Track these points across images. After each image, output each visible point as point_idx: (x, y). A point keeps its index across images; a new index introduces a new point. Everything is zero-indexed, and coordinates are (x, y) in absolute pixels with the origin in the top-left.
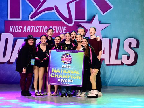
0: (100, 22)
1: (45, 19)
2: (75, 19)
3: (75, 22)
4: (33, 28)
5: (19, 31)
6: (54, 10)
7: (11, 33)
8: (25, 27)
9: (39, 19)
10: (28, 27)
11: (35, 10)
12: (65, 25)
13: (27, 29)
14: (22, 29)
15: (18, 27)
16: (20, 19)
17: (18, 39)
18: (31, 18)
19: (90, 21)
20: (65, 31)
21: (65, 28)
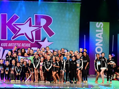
0: (48, 41)
1: (20, 39)
2: (35, 40)
3: (35, 41)
4: (14, 44)
5: (6, 46)
6: (25, 35)
7: (2, 47)
8: (9, 44)
9: (17, 40)
10: (11, 43)
11: (14, 35)
12: (30, 43)
13: (10, 45)
14: (8, 45)
15: (5, 44)
16: (7, 40)
17: (5, 50)
18: (13, 39)
19: (43, 41)
20: (30, 46)
21: (30, 44)
